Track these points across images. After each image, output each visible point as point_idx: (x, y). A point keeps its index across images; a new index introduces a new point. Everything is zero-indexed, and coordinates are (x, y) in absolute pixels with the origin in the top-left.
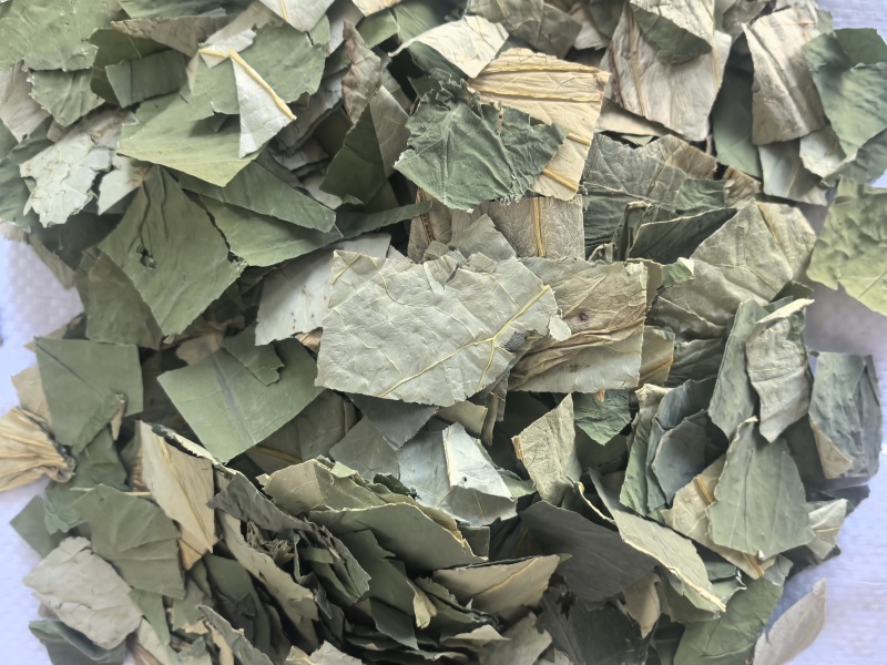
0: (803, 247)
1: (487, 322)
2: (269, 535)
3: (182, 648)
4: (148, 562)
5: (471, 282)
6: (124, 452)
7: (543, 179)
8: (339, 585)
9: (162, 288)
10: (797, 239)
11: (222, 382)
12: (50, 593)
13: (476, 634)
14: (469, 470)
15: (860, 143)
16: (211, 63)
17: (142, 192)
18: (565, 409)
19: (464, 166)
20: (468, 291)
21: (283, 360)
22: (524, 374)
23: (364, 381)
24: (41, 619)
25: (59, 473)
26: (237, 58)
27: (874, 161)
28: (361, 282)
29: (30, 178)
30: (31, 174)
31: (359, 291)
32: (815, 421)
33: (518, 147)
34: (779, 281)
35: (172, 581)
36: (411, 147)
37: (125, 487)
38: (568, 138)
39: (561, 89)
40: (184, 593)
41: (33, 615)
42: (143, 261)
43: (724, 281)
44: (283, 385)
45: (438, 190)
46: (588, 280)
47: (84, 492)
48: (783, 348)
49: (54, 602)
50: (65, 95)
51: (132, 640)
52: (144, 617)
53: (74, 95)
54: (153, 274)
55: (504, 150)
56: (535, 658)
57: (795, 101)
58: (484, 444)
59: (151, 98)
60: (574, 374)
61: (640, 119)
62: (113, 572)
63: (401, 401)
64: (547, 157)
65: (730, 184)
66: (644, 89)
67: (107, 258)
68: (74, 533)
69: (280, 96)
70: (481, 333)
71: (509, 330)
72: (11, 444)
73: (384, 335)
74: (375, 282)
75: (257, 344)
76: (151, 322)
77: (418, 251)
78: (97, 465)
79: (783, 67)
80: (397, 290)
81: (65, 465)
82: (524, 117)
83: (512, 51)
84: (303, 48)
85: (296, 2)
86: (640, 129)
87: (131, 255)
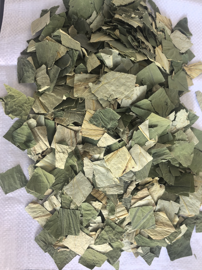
0: (35, 105)
1: (104, 86)
2: (145, 48)
3: (163, 29)
4: (168, 47)
5: (107, 94)
6: (172, 69)
7: (93, 114)
8: (133, 38)
9: (164, 97)
10: (37, 107)
11: (153, 79)
12: (188, 42)
13: (106, 28)
14: (109, 59)
15: (23, 126)
16: (153, 139)
17: (167, 115)
18: (90, 70)
19: (108, 116)
20: (108, 92)
21: (142, 83)
22: (96, 78)
23: (128, 76)
24: (190, 37)
25: (185, 66)
26: (149, 139)
27: (18, 124)
28: (128, 95)
29: (188, 120)
30: (188, 121)
31: (128, 93)
32: (35, 68)
33: (97, 120)
35: (164, 43)
36: (117, 120)
37: (172, 62)
38: (88, 121)
39: (89, 131)
40: (162, 40)
41: (192, 38)
42: (167, 103)
43: (55, 96)
44: (142, 78)
45: (112, 112)
46: (85, 94)
47: (180, 61)
48: (42, 83)
49: (187, 40)
50: (181, 136)
51: (172, 31)
52: (170, 36)
53: (179, 136)
54: (165, 100)
55: (100, 119)
56: (93, 23)
57: (38, 134)
58: (104, 64)
59: (165, 135)
60: (87, 77)
61: (71, 129)
62: (175, 45)
63: (121, 72)
64: (92, 117)
65: (53, 117)
66: (70, 136)
67: (174, 104)
68: (183, 54)
69: (141, 131)
70: (105, 84)
71: (100, 85)
72: (194, 72)
73: (124, 84)
75: (146, 86)
76: (166, 92)
77: (116, 103)
78: (177, 67)
79: (40, 140)
80: (121, 93)
81: (184, 67)
82: (96, 125)
83: (98, 139)
84: (137, 141)
85: (138, 149)
86: (71, 127)
87: (169, 104)
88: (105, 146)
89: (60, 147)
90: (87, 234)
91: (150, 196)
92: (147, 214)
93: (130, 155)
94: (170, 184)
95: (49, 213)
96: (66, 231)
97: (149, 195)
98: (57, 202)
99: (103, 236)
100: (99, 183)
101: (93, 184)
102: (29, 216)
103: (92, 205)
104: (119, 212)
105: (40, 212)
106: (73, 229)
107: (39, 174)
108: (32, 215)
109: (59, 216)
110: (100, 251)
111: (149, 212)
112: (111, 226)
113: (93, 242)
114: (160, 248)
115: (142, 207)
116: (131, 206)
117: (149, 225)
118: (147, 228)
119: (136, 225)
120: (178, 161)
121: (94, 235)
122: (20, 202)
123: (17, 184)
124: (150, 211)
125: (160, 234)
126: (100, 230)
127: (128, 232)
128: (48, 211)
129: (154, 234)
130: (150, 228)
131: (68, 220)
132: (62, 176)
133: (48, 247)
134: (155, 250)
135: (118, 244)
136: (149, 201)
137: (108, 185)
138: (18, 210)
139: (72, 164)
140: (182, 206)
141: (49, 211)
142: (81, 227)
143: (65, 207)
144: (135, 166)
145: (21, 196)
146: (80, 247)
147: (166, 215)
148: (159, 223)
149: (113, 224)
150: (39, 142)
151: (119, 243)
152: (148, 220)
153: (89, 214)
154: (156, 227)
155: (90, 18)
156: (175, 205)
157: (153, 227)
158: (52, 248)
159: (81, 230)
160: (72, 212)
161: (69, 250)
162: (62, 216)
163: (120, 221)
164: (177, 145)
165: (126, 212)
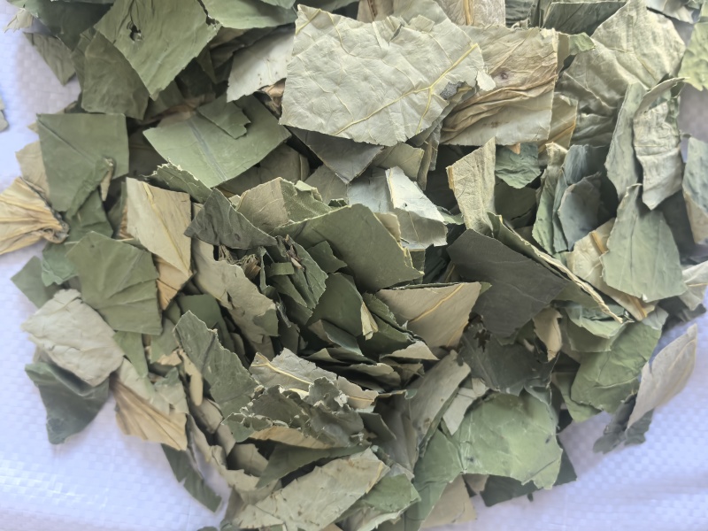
0: (675, 54)
1: (426, 73)
3: (157, 381)
4: (129, 305)
5: (413, 39)
6: (111, 212)
9: (148, 56)
10: (671, 46)
12: (45, 337)
14: (408, 199)
20: (410, 47)
21: (249, 118)
22: (453, 127)
23: (321, 120)
24: (36, 361)
25: (55, 234)
28: (320, 36)
31: (318, 42)
32: (687, 192)
34: (658, 72)
35: (149, 319)
40: (161, 330)
41: (30, 360)
42: (132, 36)
43: (617, 64)
44: (250, 138)
46: (508, 44)
48: (662, 129)
49: (48, 344)
51: (114, 376)
52: (125, 357)
54: (140, 45)
56: (456, 386)
58: (420, 186)
60: (494, 129)
62: (100, 319)
63: (351, 140)
67: (102, 37)
68: (67, 285)
70: (421, 82)
71: (443, 81)
72: (15, 209)
73: (339, 81)
74: (331, 35)
75: (228, 101)
78: (88, 226)
80: (350, 44)
81: (60, 228)
87: (122, 32)
155: (470, 402)
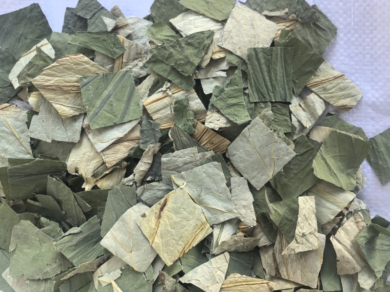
16: (104, 284)
26: (114, 284)
53: (46, 288)
57: (355, 259)
59: (79, 289)
61: (288, 281)
79: (349, 248)
83: (232, 275)
84: (142, 279)
85: (138, 260)
86: (288, 286)
88: (213, 260)
89: (311, 243)
90: (231, 53)
91: (99, 150)
92: (101, 108)
93: (154, 248)
94: (57, 179)
95: (313, 89)
96: (277, 55)
97: (101, 152)
98: (299, 113)
99: (196, 51)
100: (217, 171)
101: (227, 160)
102: (353, 78)
103: (227, 119)
104: (164, 108)
105: (331, 89)
106: (263, 61)
107: (345, 173)
108: (347, 81)
109: (292, 84)
110: (198, 17)
111: (97, 114)
112: (180, 75)
113: (216, 36)
114: (66, 28)
115: (115, 123)
116: (140, 123)
117: (95, 85)
118: (99, 77)
119: (124, 80)
120: (43, 231)
121: (215, 53)
122: (374, 107)
123: (383, 144)
124: (95, 118)
125: (67, 68)
126: (205, 64)
127: (140, 61)
128: (315, 93)
129: (82, 65)
130: (91, 79)
131: (273, 78)
132: (295, 172)
133: (311, 17)
134: (75, 24)
135: (161, 34)
136: (100, 137)
137: (197, 169)
138: (377, 90)
139: (278, 205)
140: (23, 132)
141: (313, 94)
142: (246, 67)
143: (282, 106)
144: (141, 219)
145: (373, 119)
146: (242, 22)
147: (59, 111)
148: (73, 90)
149: (177, 81)
150: (352, 242)
151: (159, 36)
152: (98, 94)
153: (231, 98)
154: (77, 82)
156: (39, 133)
157: (85, 81)
158: (302, 16)
159: (244, 61)
160: (267, 96)
161: (263, 13)
162: (286, 86)
163: (162, 86)
164: (48, 269)
165: (150, 109)
